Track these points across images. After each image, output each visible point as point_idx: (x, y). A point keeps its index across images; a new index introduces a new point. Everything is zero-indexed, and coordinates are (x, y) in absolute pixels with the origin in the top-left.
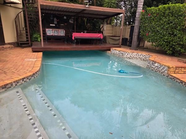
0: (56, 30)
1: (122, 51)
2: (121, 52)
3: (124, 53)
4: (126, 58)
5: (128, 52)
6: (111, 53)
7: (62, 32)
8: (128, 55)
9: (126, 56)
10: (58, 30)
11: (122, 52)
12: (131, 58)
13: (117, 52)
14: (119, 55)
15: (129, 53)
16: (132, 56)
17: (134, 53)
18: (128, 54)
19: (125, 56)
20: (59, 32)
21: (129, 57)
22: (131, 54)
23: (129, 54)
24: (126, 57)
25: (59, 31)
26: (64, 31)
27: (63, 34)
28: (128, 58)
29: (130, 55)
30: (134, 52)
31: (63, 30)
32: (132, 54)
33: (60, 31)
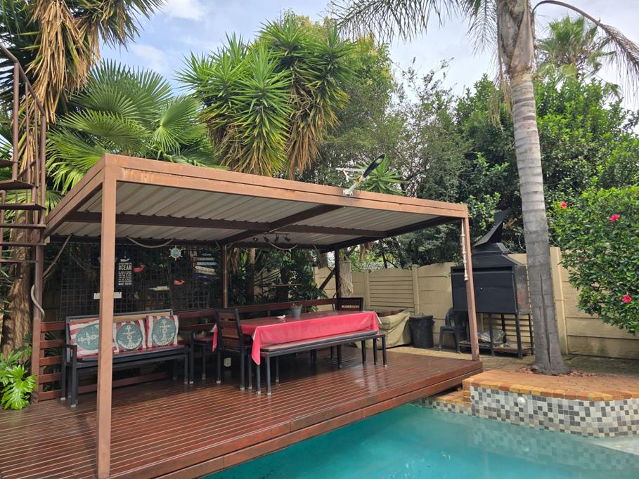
0: (128, 323)
1: (556, 396)
2: (555, 401)
3: (576, 408)
4: (602, 435)
5: (602, 399)
6: (475, 411)
7: (165, 327)
8: (604, 415)
9: (596, 425)
10: (139, 317)
11: (565, 402)
12: (625, 429)
13: (521, 400)
14: (541, 417)
15: (607, 404)
16: (628, 419)
17: (630, 401)
18: (603, 409)
19: (591, 424)
20: (146, 328)
21: (615, 424)
22: (617, 408)
23: (608, 409)
24: (601, 430)
25: (145, 321)
26: (176, 317)
27: (168, 336)
28: (612, 434)
29: (614, 414)
30: (629, 396)
31: (167, 314)
32: (626, 408)
33: (151, 324)
